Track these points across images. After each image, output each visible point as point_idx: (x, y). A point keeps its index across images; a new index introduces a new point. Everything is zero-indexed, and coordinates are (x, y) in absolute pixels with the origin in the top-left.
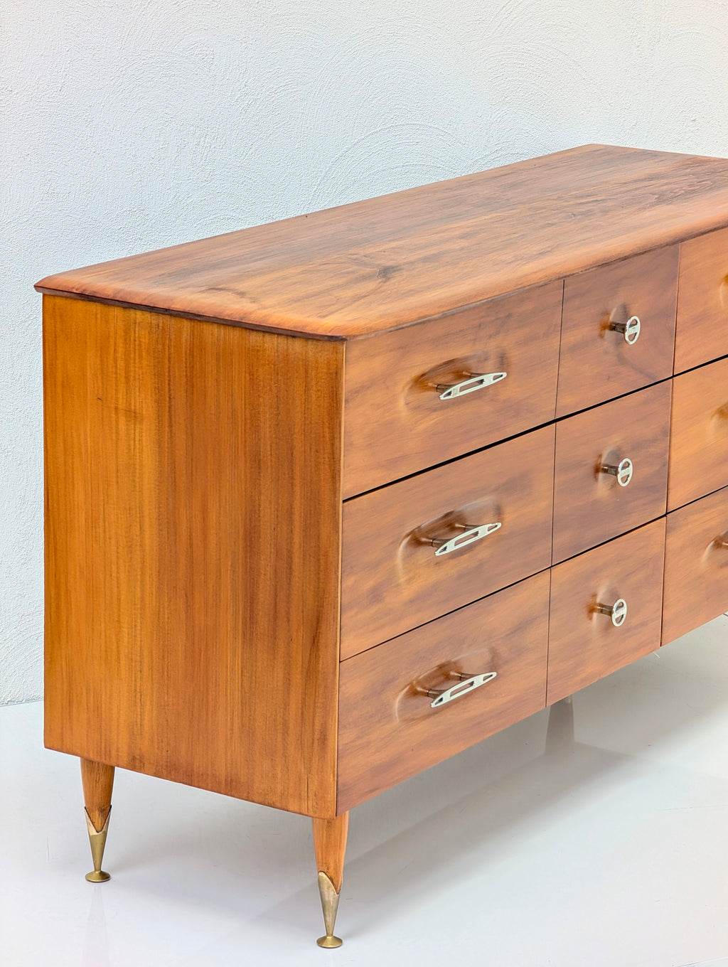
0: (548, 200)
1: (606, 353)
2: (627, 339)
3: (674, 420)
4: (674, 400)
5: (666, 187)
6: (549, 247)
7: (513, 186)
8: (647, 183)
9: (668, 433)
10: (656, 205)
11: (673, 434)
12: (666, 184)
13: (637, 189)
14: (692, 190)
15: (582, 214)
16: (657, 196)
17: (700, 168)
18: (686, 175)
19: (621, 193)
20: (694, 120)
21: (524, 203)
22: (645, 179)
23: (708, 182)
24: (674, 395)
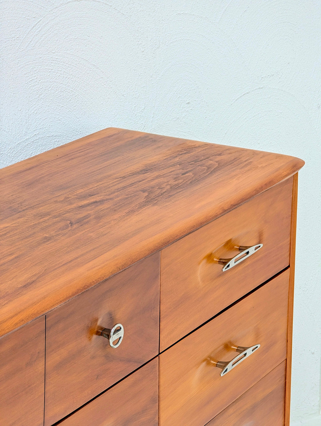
0: (56, 202)
1: (93, 358)
2: (111, 344)
3: (161, 389)
4: (161, 372)
5: (156, 181)
6: (35, 275)
7: (30, 184)
8: (141, 176)
9: (157, 400)
10: (144, 206)
11: (161, 399)
12: (157, 177)
13: (132, 184)
14: (176, 185)
15: (79, 221)
16: (146, 194)
17: (186, 156)
18: (174, 165)
19: (118, 190)
20: (189, 103)
21: (32, 208)
22: (141, 171)
23: (190, 174)
24: (161, 369)
